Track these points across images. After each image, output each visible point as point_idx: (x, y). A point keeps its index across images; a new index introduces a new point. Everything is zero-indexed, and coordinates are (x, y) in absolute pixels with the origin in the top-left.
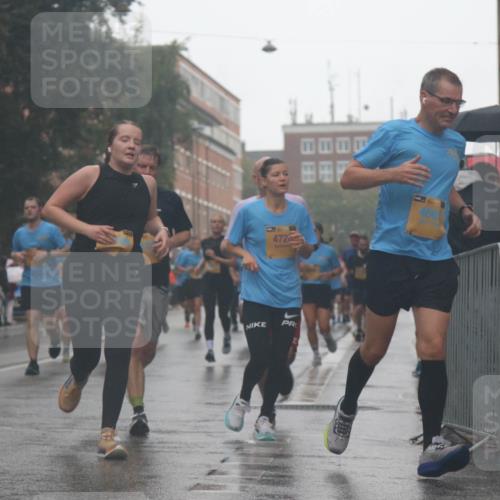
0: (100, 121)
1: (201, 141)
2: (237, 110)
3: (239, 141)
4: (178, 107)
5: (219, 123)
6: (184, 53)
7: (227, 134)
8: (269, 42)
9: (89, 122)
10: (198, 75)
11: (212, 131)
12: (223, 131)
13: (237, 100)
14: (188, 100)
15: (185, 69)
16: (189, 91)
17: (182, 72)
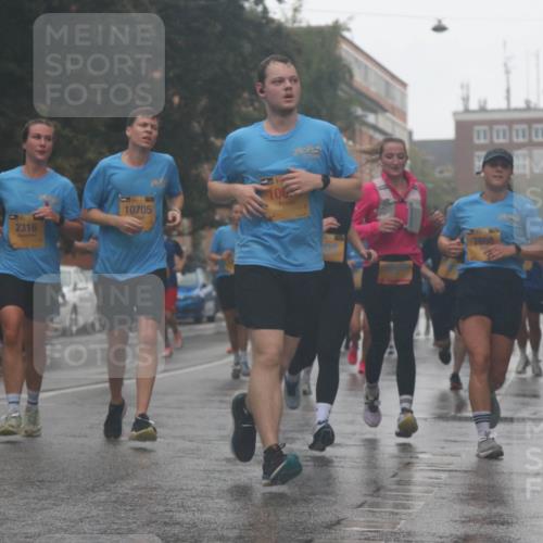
0: (255, 109)
1: (364, 129)
2: (404, 96)
3: (405, 129)
4: (340, 93)
5: (384, 110)
6: (346, 34)
7: (393, 122)
8: (440, 21)
9: (244, 109)
10: (361, 58)
11: (377, 119)
12: (388, 119)
13: (404, 85)
14: (350, 85)
15: (347, 52)
16: (351, 76)
17: (344, 54)
